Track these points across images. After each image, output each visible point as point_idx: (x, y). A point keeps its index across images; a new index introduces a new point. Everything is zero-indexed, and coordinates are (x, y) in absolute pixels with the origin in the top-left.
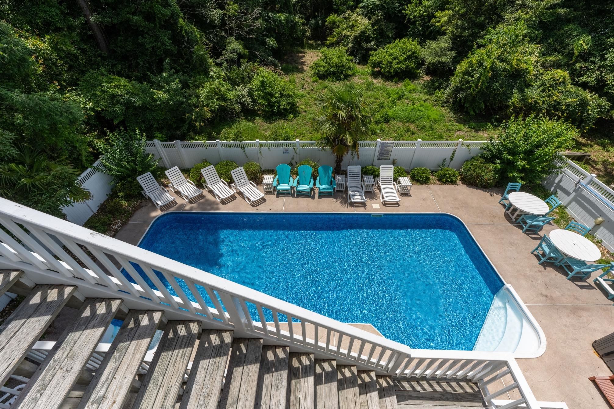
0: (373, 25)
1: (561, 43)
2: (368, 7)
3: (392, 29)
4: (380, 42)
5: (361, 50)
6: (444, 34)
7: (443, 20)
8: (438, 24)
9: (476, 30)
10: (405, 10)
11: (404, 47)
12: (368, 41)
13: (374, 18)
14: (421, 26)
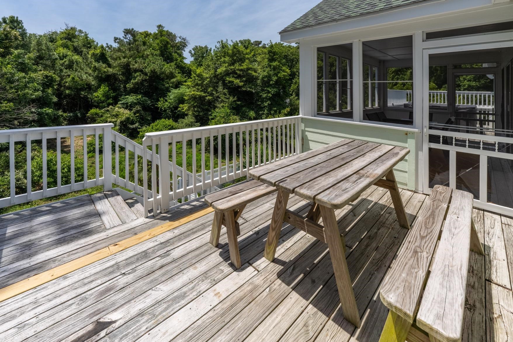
0: (135, 114)
1: (245, 115)
2: (127, 103)
3: (149, 115)
4: (143, 123)
5: (128, 130)
6: (187, 115)
7: (185, 108)
8: (183, 111)
9: (205, 112)
10: (157, 104)
11: (164, 124)
12: (133, 123)
13: (134, 110)
14: (171, 112)
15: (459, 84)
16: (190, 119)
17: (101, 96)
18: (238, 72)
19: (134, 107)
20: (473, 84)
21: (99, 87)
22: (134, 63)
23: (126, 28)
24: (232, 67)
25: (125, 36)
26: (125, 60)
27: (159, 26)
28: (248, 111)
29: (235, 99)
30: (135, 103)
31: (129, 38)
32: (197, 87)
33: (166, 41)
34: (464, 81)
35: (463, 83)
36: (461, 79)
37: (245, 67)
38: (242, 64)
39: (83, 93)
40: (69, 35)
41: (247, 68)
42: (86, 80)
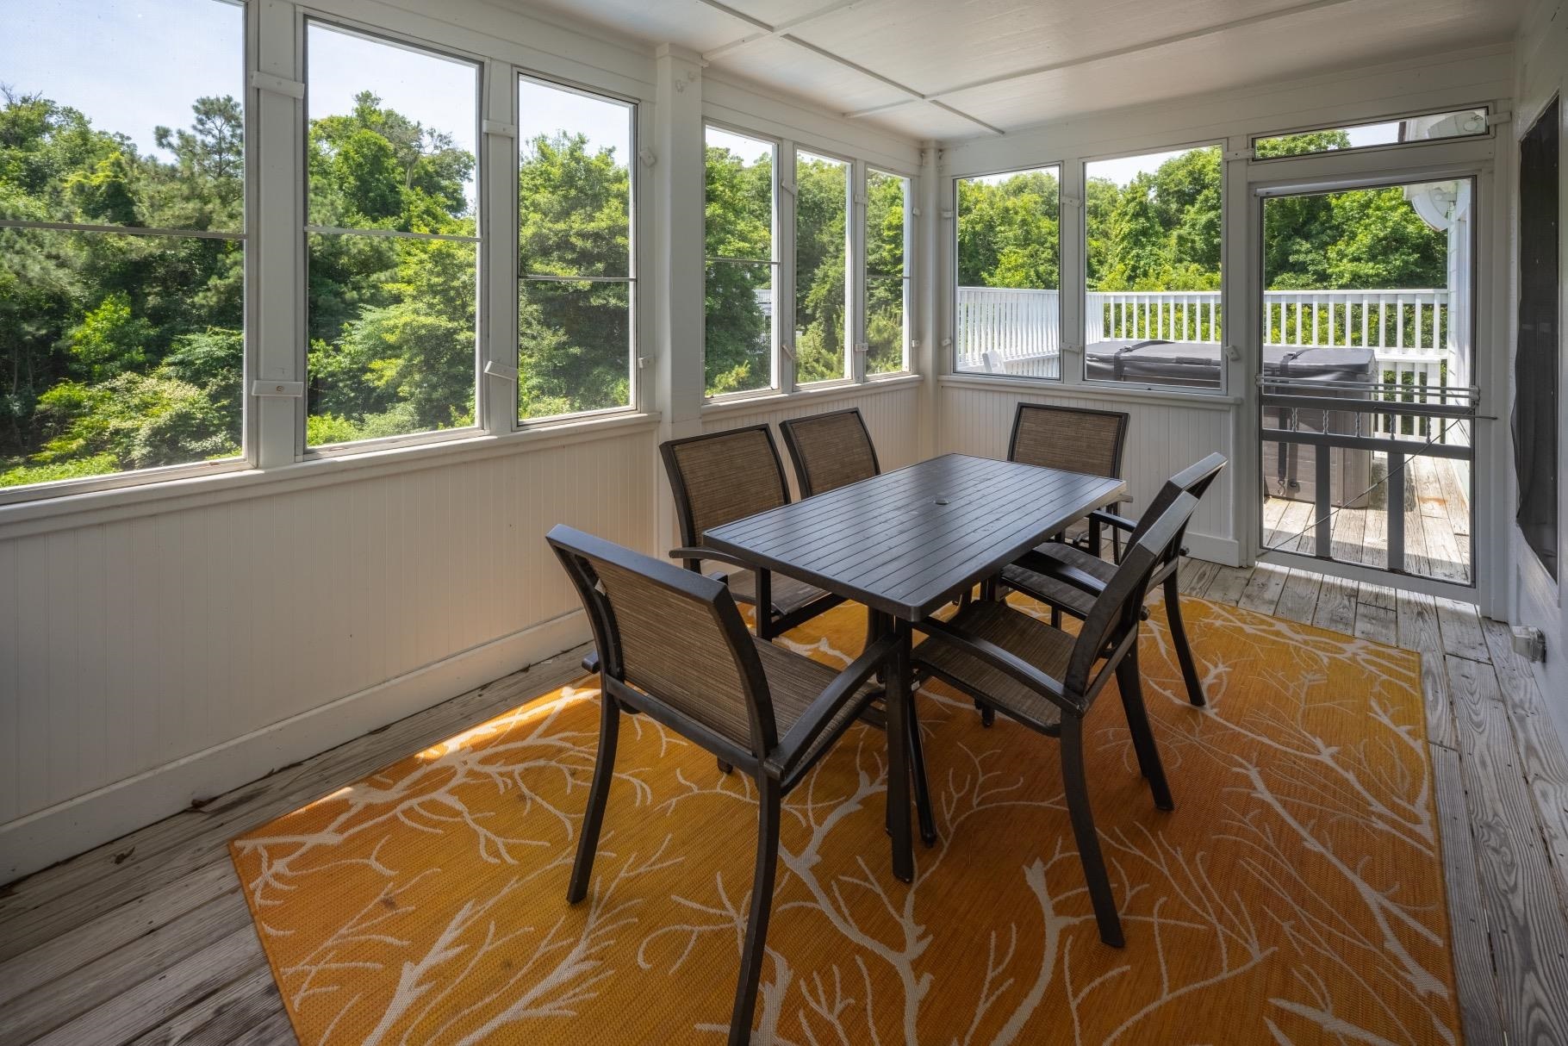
15: (1325, 270)
16: (401, 413)
17: (98, 337)
18: (579, 243)
19: (215, 376)
20: (1367, 268)
21: (93, 306)
22: (225, 219)
23: (204, 97)
24: (561, 226)
25: (201, 122)
26: (191, 205)
27: (365, 98)
28: (609, 378)
29: (562, 336)
30: (218, 359)
31: (216, 132)
32: (427, 298)
33: (375, 144)
34: (1341, 260)
35: (1338, 266)
36: (1332, 254)
37: (604, 225)
38: (597, 214)
39: (31, 329)
40: (14, 123)
41: (609, 228)
42: (42, 281)
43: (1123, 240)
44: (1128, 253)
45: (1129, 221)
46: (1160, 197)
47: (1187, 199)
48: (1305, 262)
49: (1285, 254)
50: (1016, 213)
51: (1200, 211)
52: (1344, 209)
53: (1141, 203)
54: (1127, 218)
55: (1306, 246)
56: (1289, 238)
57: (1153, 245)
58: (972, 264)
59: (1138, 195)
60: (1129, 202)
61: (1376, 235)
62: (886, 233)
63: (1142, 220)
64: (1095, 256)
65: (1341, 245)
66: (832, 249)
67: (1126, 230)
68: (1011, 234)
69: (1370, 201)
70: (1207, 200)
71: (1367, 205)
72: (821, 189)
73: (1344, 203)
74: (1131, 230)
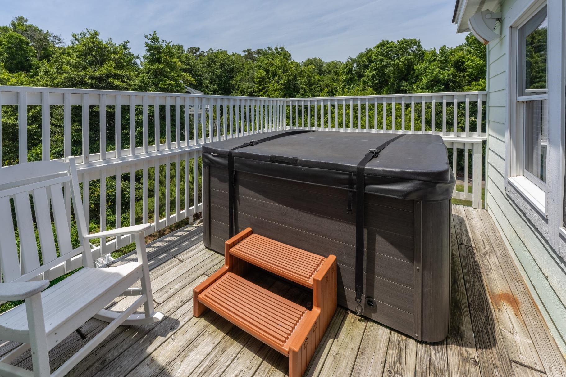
43: (343, 82)
44: (345, 87)
45: (345, 75)
46: (358, 67)
47: (366, 67)
48: (406, 90)
49: (399, 87)
50: (306, 72)
51: (370, 72)
52: (419, 70)
53: (350, 68)
54: (345, 74)
55: (406, 83)
56: (400, 81)
57: (354, 84)
58: (288, 92)
59: (349, 65)
60: (345, 68)
61: (429, 80)
62: (255, 80)
63: (350, 75)
64: (334, 89)
65: (418, 83)
66: (236, 87)
67: (344, 78)
68: (303, 81)
69: (427, 67)
70: (372, 67)
71: (426, 69)
72: (233, 63)
73: (418, 68)
74: (346, 78)
